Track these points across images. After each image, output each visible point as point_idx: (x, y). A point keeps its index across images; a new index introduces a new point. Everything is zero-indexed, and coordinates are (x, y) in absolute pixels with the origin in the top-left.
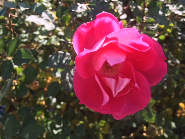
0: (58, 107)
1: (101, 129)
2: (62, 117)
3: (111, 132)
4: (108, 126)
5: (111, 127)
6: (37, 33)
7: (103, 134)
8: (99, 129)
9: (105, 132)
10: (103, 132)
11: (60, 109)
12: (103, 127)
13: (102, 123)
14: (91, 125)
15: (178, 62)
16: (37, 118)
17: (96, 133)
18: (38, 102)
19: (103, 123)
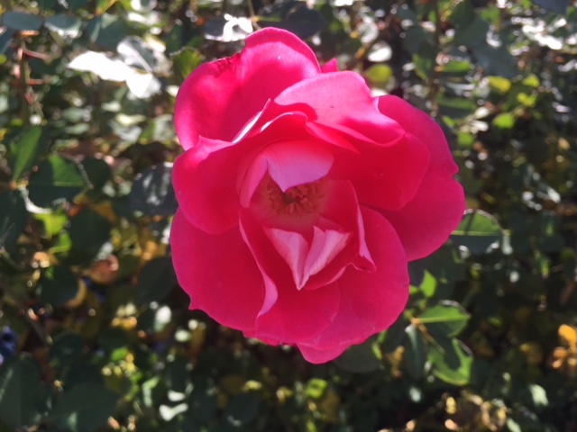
0: (182, 336)
1: (312, 406)
2: (190, 366)
3: (343, 415)
4: (333, 398)
5: (343, 400)
6: (114, 106)
7: (318, 423)
8: (305, 406)
9: (324, 417)
10: (317, 415)
11: (185, 344)
12: (318, 401)
13: (315, 387)
14: (282, 393)
15: (554, 196)
16: (112, 371)
17: (295, 419)
18: (116, 322)
19: (317, 387)
